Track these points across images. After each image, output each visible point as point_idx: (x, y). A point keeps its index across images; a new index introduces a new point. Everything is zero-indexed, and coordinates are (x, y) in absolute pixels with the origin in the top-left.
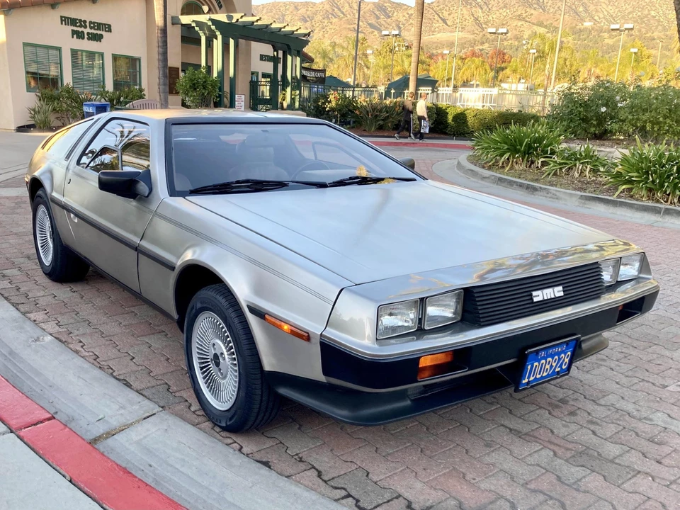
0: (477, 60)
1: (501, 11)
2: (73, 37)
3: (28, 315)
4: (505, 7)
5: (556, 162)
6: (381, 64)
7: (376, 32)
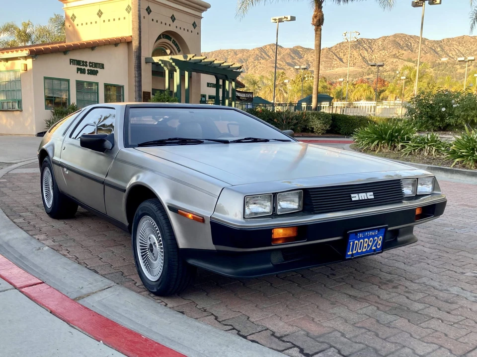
0: (364, 85)
1: (381, 52)
2: (78, 73)
3: (35, 236)
4: (384, 49)
5: (411, 146)
6: (295, 90)
7: (292, 69)
